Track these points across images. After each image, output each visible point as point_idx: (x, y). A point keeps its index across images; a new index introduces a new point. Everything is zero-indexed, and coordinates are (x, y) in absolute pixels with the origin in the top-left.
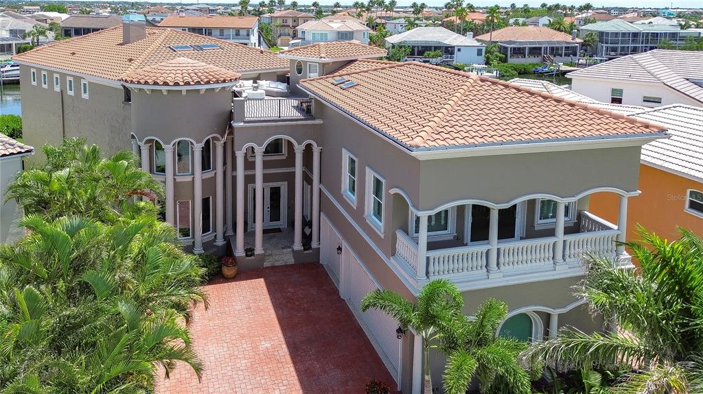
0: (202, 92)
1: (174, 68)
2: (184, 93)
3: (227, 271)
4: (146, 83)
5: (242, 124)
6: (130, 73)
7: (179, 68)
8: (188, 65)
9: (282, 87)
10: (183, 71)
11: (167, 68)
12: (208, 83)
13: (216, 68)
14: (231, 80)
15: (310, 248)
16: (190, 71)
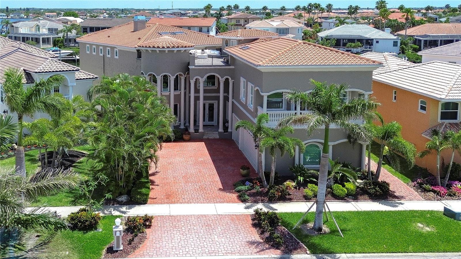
0: (175, 52)
1: (162, 41)
2: (167, 52)
3: (185, 137)
4: (150, 47)
5: (194, 67)
6: (140, 43)
7: (164, 41)
8: (169, 39)
9: (217, 53)
10: (166, 42)
11: (159, 41)
12: (178, 47)
13: (182, 41)
14: (189, 46)
15: (227, 132)
16: (170, 42)
